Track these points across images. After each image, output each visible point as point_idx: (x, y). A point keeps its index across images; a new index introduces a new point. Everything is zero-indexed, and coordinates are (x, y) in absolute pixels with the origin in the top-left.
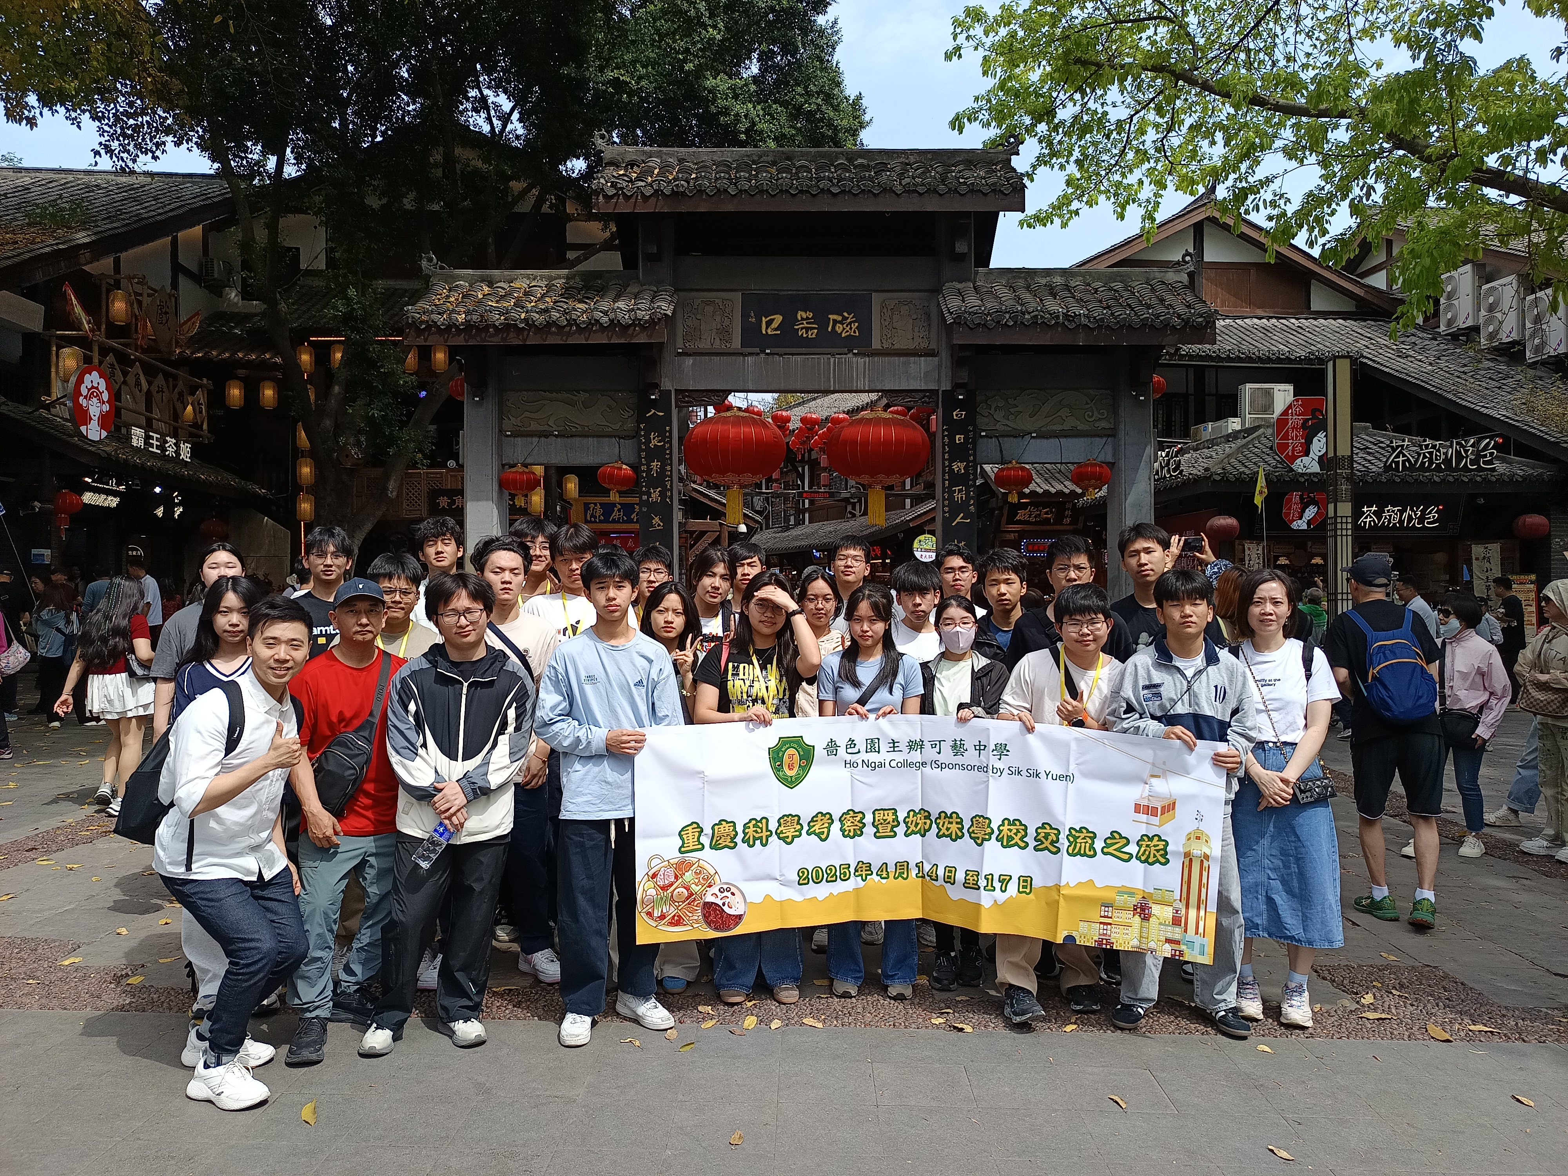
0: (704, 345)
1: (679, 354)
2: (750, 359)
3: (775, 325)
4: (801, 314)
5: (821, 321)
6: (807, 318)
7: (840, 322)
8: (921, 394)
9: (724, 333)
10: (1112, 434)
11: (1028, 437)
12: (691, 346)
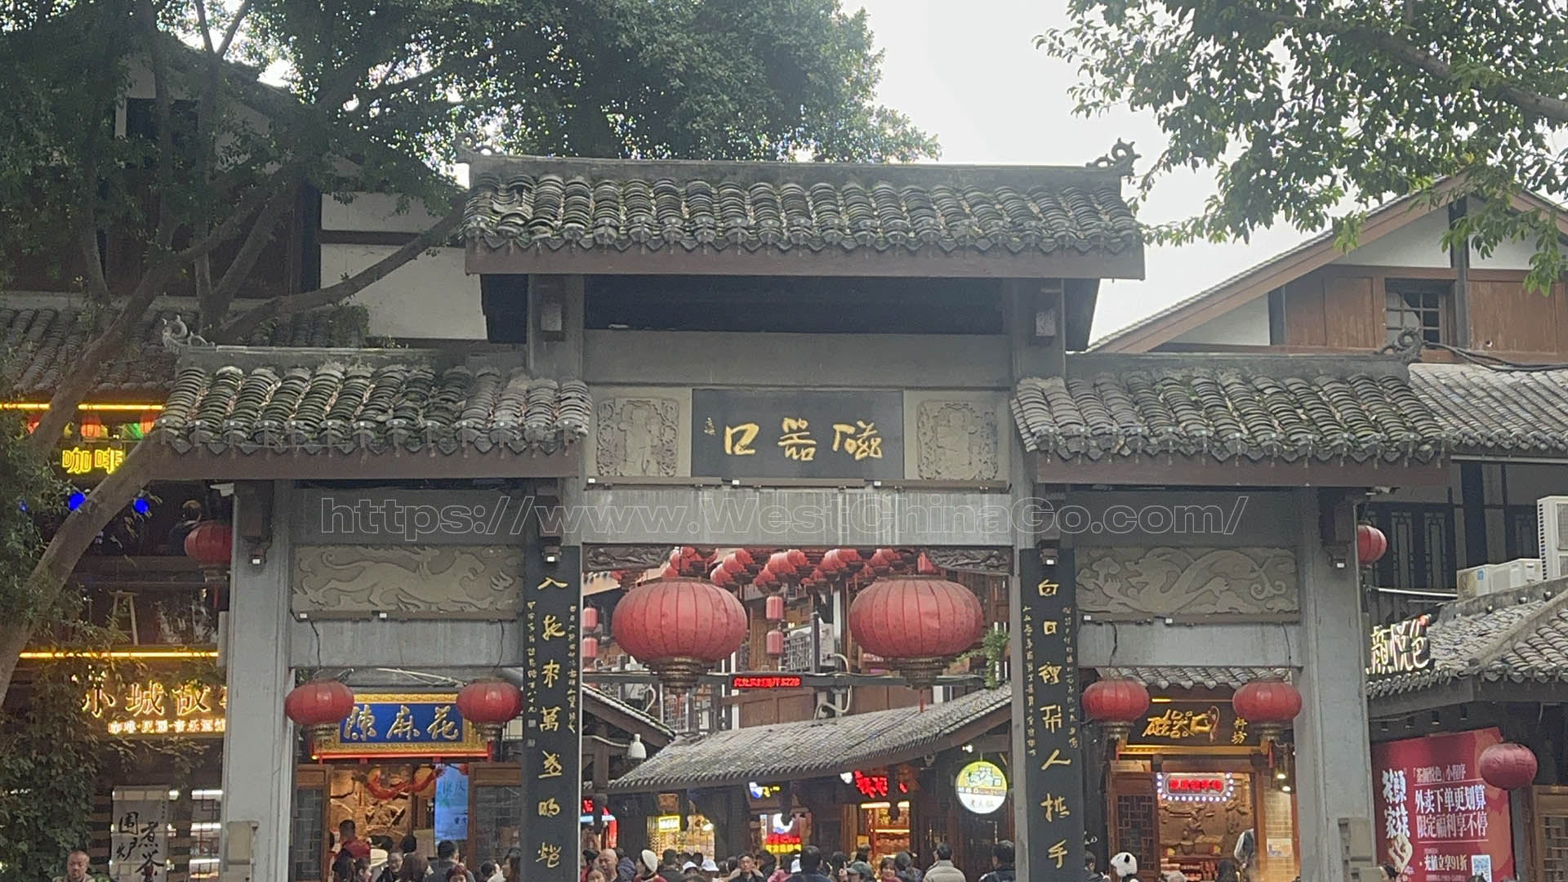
0: (632, 471)
1: (591, 486)
2: (706, 496)
3: (746, 440)
4: (789, 423)
5: (821, 434)
6: (799, 430)
7: (853, 437)
8: (985, 553)
9: (665, 453)
10: (1293, 619)
11: (1159, 624)
12: (611, 474)
